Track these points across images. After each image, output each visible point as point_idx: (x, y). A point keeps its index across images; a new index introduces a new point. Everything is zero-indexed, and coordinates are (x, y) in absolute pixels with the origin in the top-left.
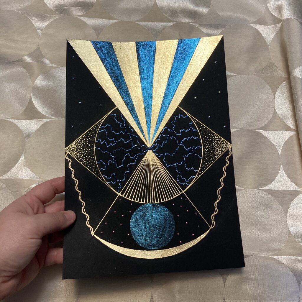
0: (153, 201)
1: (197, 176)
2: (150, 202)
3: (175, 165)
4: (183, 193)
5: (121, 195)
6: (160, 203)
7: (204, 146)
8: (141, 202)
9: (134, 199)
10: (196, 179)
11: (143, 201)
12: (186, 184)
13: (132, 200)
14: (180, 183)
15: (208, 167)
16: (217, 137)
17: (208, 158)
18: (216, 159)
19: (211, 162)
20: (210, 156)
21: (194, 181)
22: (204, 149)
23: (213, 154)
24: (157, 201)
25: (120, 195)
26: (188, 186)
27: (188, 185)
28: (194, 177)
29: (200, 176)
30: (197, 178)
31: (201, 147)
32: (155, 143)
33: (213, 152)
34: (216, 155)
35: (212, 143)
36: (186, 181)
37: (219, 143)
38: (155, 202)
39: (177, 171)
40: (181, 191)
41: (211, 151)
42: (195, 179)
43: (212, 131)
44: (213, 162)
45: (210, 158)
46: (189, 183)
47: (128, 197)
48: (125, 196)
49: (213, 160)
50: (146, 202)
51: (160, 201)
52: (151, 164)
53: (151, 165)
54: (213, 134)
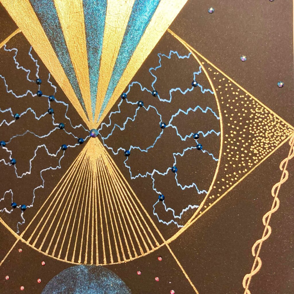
0: (92, 261)
1: (204, 205)
2: (86, 262)
3: (152, 174)
4: (165, 245)
5: (23, 241)
6: (110, 268)
8: (66, 260)
10: (202, 214)
11: (69, 259)
12: (176, 223)
13: (46, 254)
14: (160, 221)
15: (232, 185)
16: (259, 109)
17: (235, 162)
18: (256, 164)
19: (242, 171)
20: (240, 157)
21: (196, 216)
22: (225, 139)
23: (249, 151)
24: (101, 261)
26: (180, 228)
27: (179, 226)
28: (197, 207)
29: (211, 205)
30: (203, 209)
31: (218, 134)
32: (106, 120)
33: (247, 148)
34: (255, 155)
35: (248, 124)
36: (175, 217)
37: (265, 125)
38: (98, 264)
39: (155, 189)
40: (161, 242)
41: (244, 143)
42: (199, 214)
43: (248, 93)
44: (246, 173)
45: (240, 161)
46: (183, 222)
47: (37, 246)
48: (31, 243)
49: (247, 167)
50: (76, 260)
51: (109, 261)
53: (94, 174)
54: (251, 102)
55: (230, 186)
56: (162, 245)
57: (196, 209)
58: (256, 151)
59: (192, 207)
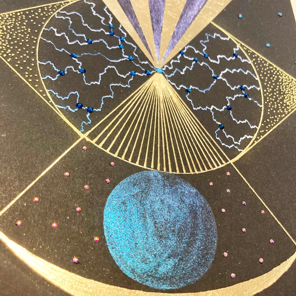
0: (165, 169)
1: (257, 136)
2: (158, 168)
3: (211, 109)
4: (230, 163)
5: (88, 140)
6: (182, 176)
7: (264, 87)
8: (137, 164)
9: (120, 155)
10: (256, 143)
11: (141, 163)
12: (236, 147)
13: (116, 155)
14: (223, 144)
15: (276, 124)
16: (285, 76)
17: (274, 109)
18: (290, 112)
19: (281, 116)
20: (278, 106)
21: (252, 144)
22: (264, 93)
23: (283, 103)
24: (174, 169)
25: (84, 139)
26: (241, 152)
27: (239, 150)
28: (251, 137)
29: (262, 137)
30: (256, 139)
31: (258, 89)
32: (169, 64)
33: (282, 100)
34: (288, 106)
35: (279, 85)
36: (235, 143)
37: (291, 87)
38: (170, 172)
39: (215, 120)
40: (226, 161)
41: (279, 97)
42: (254, 142)
43: (275, 66)
44: (284, 117)
45: (277, 109)
46: (243, 146)
47: (105, 146)
48: (98, 142)
49: (284, 113)
50: (149, 165)
51: (181, 170)
52: (161, 96)
54: (278, 71)
55: (274, 125)
56: (228, 163)
57: (250, 139)
58: (288, 103)
59: (248, 137)
